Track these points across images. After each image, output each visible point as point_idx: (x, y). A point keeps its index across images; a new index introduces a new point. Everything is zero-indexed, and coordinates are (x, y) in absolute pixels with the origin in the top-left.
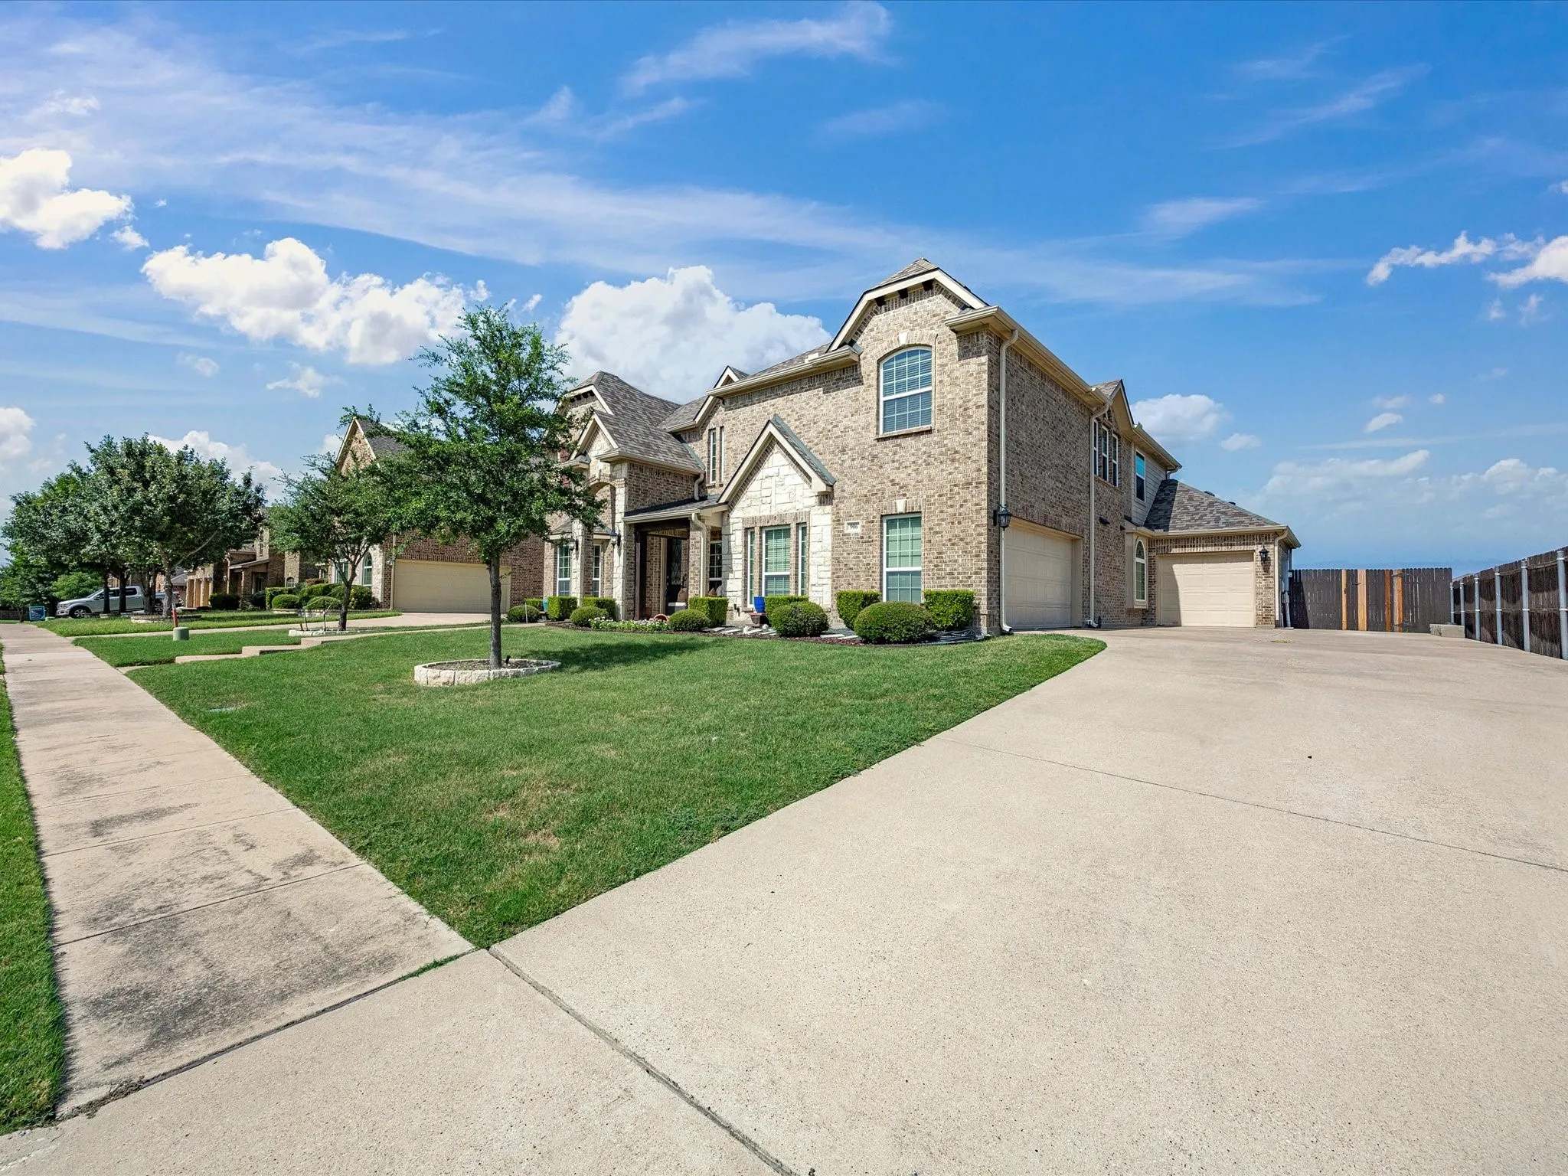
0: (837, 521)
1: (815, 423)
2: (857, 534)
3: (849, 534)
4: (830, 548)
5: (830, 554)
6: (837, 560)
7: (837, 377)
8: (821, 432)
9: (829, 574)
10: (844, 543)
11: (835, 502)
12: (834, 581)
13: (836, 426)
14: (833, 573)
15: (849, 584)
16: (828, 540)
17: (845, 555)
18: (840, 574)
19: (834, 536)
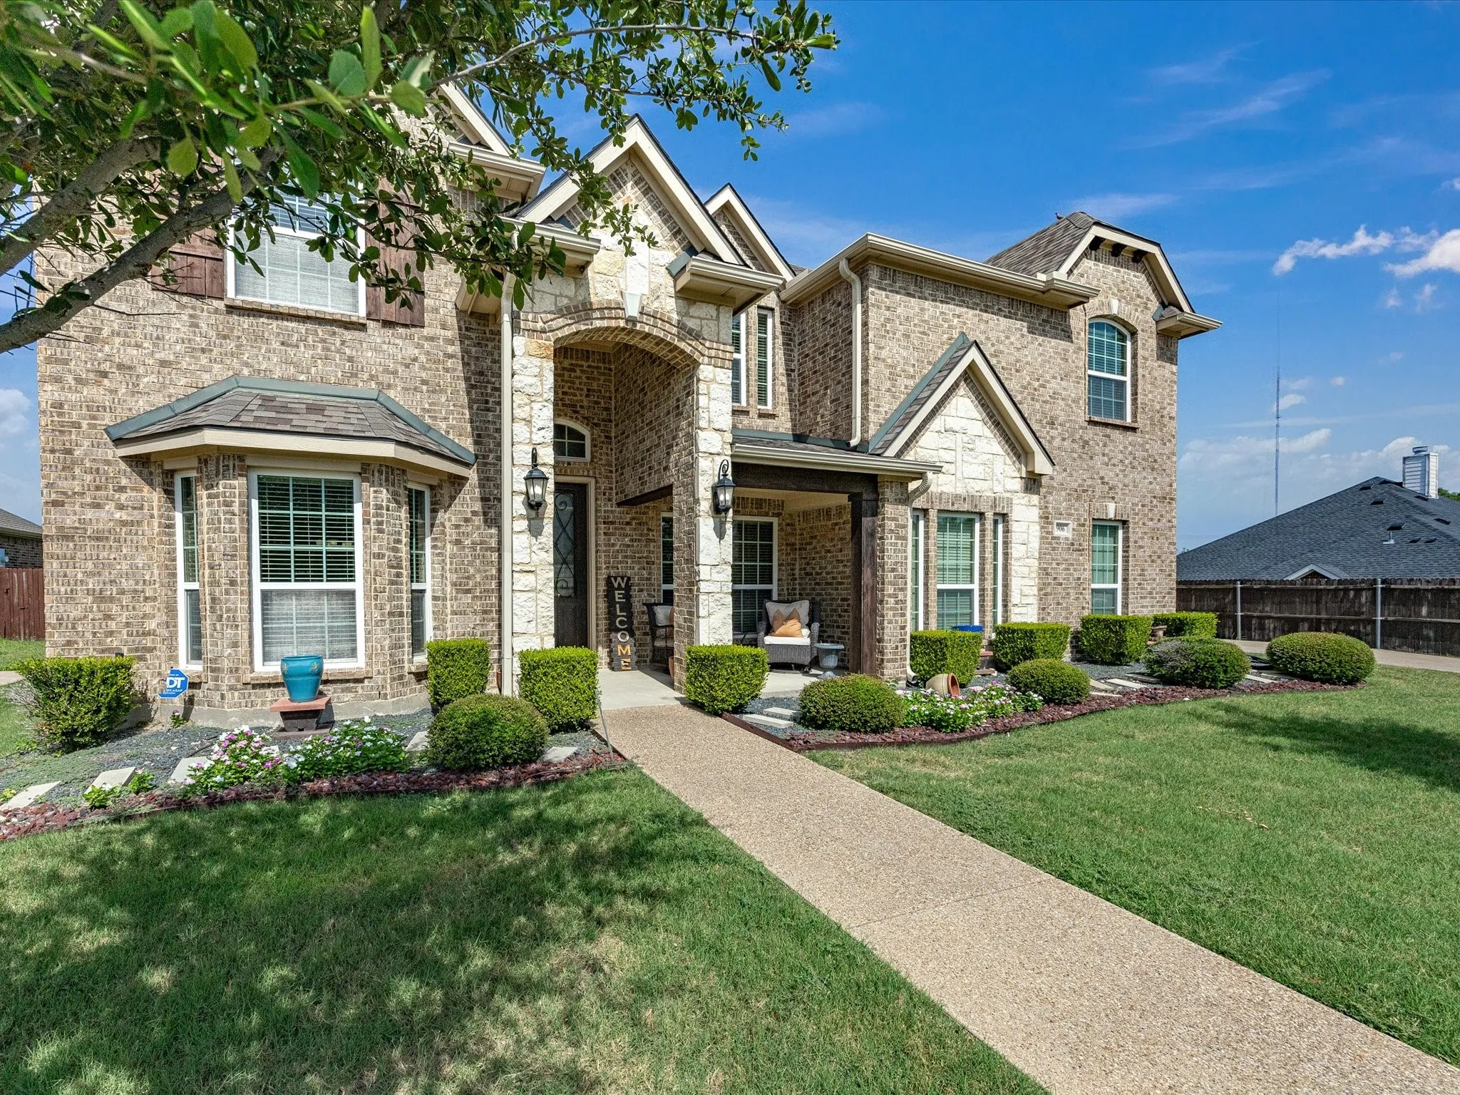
0: (1045, 518)
1: (1017, 371)
2: (1067, 539)
3: (1058, 538)
4: (1037, 555)
5: (1036, 563)
6: (1044, 572)
7: (1044, 316)
8: (1025, 388)
9: (1035, 591)
10: (1054, 549)
11: (1043, 490)
12: (1041, 599)
13: (1044, 386)
14: (1040, 589)
15: (1058, 604)
16: (1035, 544)
17: (1054, 565)
18: (1049, 590)
19: (1042, 538)
